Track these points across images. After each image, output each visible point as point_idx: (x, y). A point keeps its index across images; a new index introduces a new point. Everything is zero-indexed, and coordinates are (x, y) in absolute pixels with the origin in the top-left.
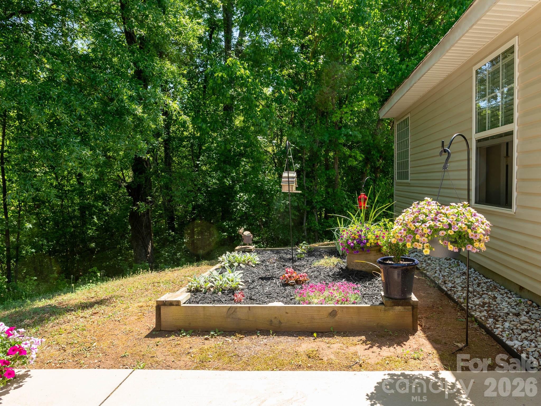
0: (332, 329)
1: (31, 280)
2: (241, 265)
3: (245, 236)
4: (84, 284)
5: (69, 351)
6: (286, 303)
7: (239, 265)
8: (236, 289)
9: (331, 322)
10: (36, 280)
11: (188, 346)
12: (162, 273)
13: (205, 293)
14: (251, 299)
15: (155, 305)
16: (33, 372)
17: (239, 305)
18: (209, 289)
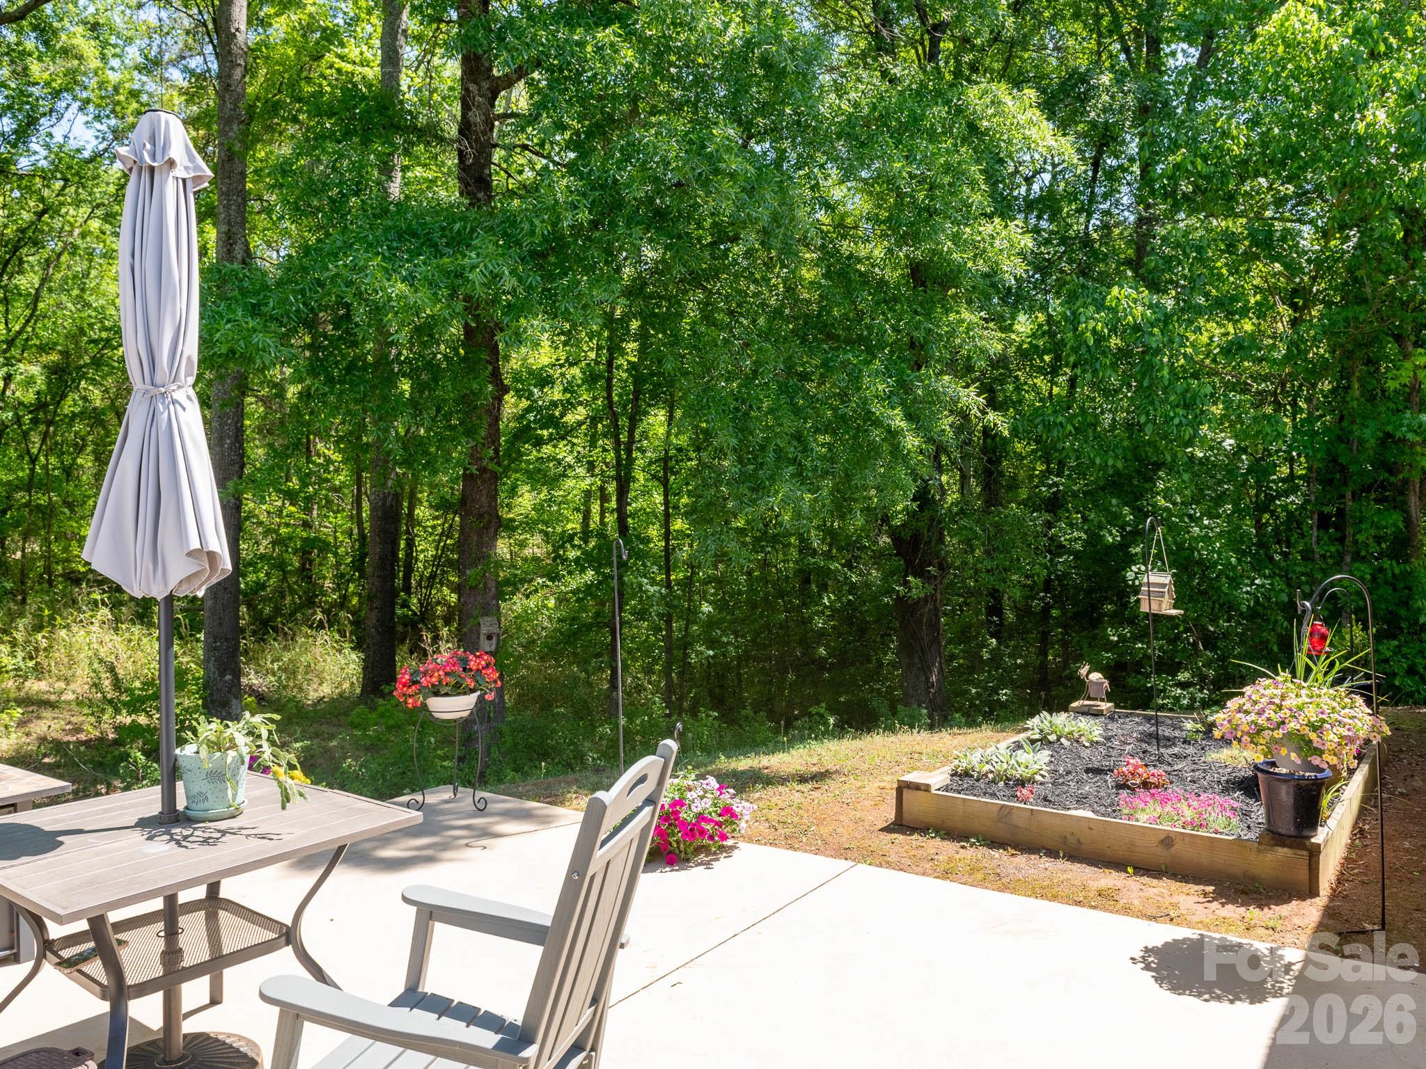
0: (1163, 867)
1: (708, 716)
2: (1063, 740)
3: (1091, 682)
4: (802, 739)
5: (781, 831)
6: (1103, 815)
7: (1058, 740)
8: (1031, 780)
9: (1162, 855)
10: (715, 718)
11: (934, 851)
12: (936, 737)
13: (978, 780)
14: (1045, 799)
15: (895, 786)
16: (741, 845)
17: (1022, 805)
18: (986, 775)
